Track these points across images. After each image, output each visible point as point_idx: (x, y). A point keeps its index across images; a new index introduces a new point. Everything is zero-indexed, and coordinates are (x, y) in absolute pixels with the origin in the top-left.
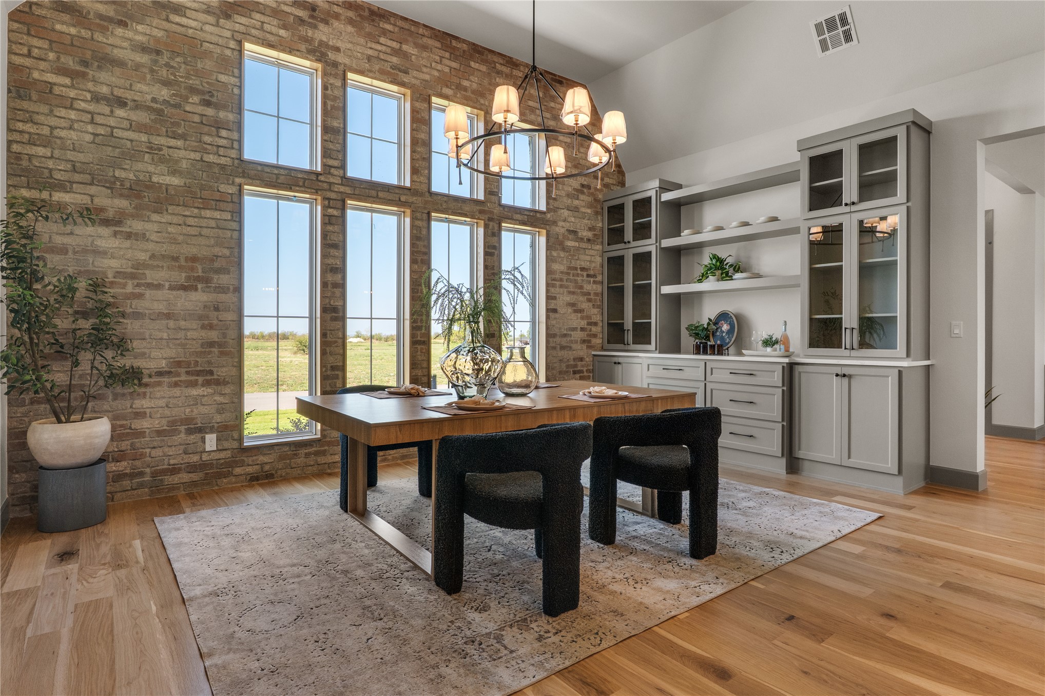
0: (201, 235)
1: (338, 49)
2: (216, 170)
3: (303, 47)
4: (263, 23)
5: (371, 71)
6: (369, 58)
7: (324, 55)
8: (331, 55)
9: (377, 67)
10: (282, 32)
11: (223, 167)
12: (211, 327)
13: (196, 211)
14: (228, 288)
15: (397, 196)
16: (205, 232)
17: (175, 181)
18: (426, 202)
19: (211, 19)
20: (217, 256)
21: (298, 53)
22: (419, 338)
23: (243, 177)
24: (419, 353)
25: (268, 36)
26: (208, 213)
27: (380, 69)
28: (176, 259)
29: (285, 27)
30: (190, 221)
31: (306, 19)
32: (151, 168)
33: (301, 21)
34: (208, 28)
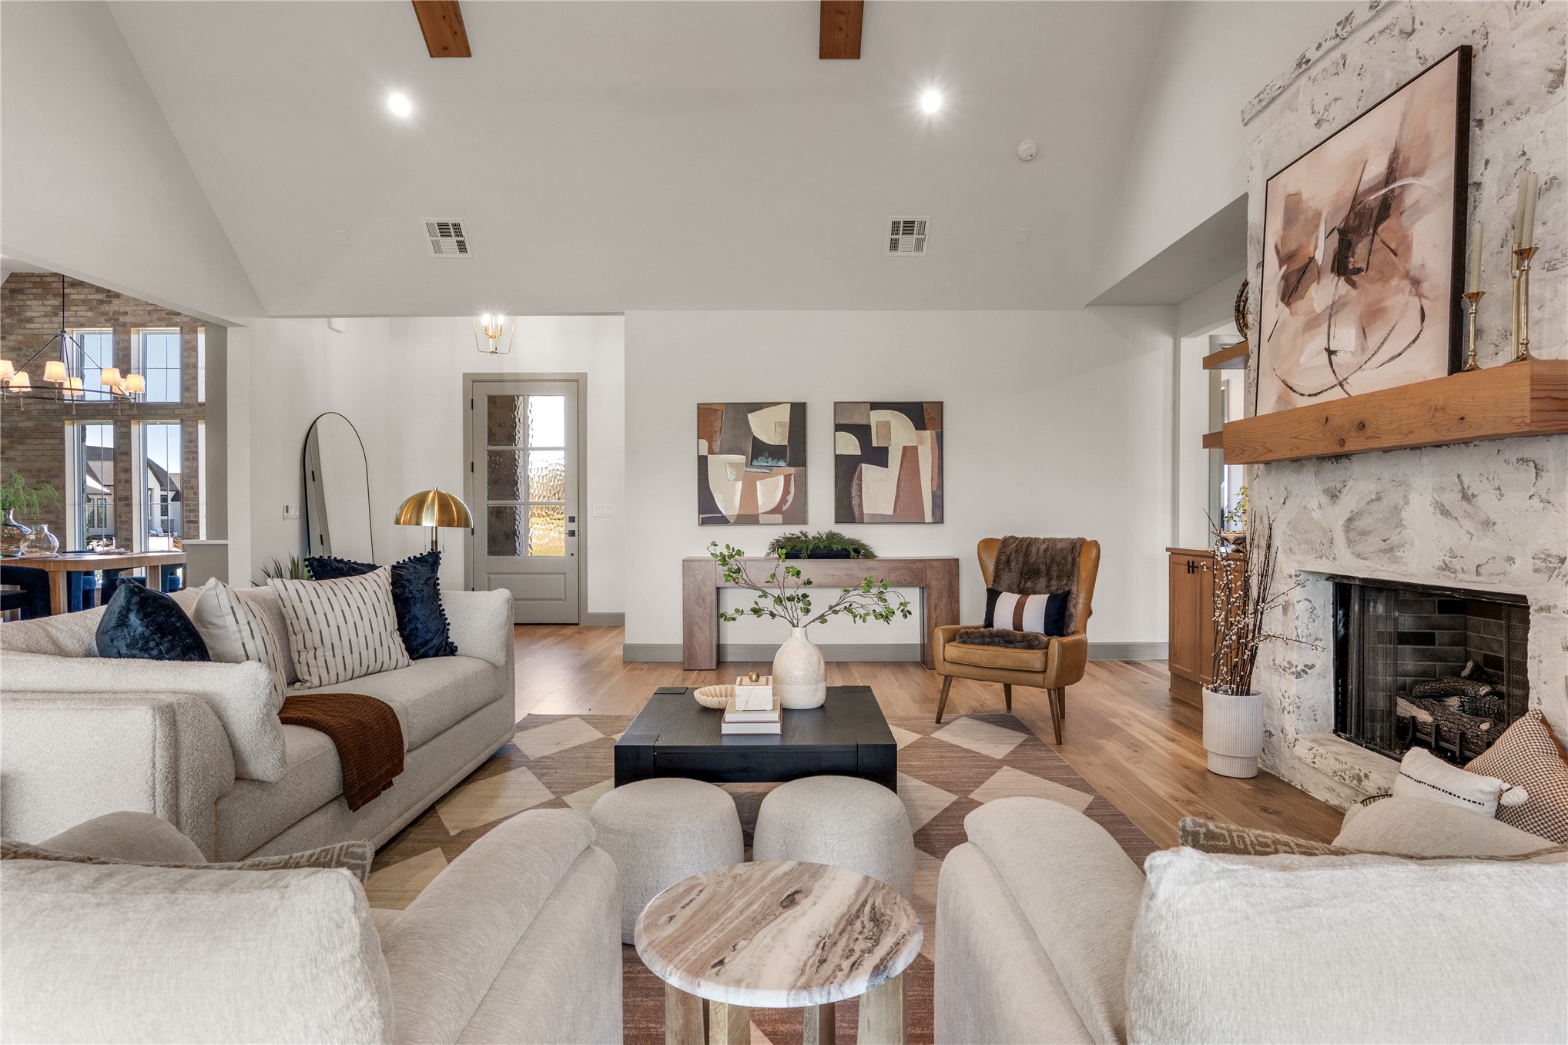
0: (43, 455)
1: (126, 313)
2: (51, 414)
3: (102, 319)
4: (76, 311)
5: (151, 322)
6: (149, 313)
7: (116, 320)
8: (122, 319)
9: (156, 317)
10: (89, 314)
11: (55, 411)
12: (50, 512)
13: (40, 440)
14: (59, 487)
15: (172, 411)
16: (45, 453)
17: (29, 424)
18: (196, 412)
19: (47, 319)
20: (53, 468)
21: (99, 325)
22: (192, 519)
23: (67, 415)
24: (192, 530)
25: (80, 319)
26: (47, 441)
27: (158, 318)
28: (30, 471)
29: (91, 310)
30: (38, 447)
31: (105, 299)
32: (18, 419)
33: (101, 302)
34: (46, 326)
